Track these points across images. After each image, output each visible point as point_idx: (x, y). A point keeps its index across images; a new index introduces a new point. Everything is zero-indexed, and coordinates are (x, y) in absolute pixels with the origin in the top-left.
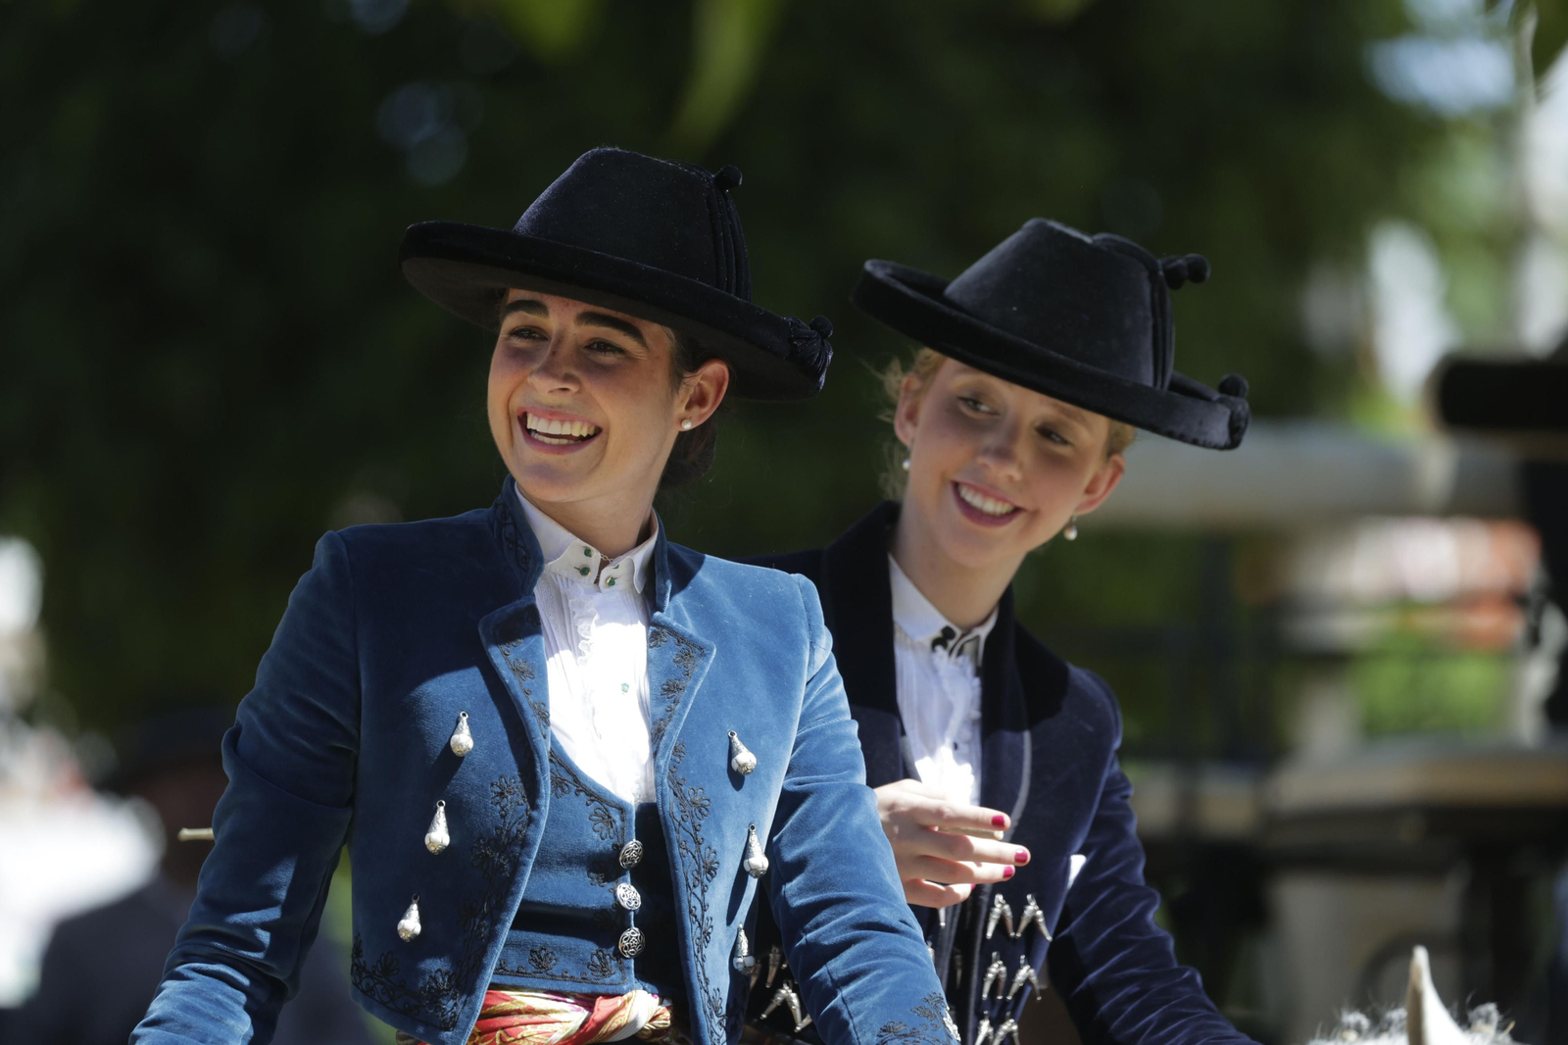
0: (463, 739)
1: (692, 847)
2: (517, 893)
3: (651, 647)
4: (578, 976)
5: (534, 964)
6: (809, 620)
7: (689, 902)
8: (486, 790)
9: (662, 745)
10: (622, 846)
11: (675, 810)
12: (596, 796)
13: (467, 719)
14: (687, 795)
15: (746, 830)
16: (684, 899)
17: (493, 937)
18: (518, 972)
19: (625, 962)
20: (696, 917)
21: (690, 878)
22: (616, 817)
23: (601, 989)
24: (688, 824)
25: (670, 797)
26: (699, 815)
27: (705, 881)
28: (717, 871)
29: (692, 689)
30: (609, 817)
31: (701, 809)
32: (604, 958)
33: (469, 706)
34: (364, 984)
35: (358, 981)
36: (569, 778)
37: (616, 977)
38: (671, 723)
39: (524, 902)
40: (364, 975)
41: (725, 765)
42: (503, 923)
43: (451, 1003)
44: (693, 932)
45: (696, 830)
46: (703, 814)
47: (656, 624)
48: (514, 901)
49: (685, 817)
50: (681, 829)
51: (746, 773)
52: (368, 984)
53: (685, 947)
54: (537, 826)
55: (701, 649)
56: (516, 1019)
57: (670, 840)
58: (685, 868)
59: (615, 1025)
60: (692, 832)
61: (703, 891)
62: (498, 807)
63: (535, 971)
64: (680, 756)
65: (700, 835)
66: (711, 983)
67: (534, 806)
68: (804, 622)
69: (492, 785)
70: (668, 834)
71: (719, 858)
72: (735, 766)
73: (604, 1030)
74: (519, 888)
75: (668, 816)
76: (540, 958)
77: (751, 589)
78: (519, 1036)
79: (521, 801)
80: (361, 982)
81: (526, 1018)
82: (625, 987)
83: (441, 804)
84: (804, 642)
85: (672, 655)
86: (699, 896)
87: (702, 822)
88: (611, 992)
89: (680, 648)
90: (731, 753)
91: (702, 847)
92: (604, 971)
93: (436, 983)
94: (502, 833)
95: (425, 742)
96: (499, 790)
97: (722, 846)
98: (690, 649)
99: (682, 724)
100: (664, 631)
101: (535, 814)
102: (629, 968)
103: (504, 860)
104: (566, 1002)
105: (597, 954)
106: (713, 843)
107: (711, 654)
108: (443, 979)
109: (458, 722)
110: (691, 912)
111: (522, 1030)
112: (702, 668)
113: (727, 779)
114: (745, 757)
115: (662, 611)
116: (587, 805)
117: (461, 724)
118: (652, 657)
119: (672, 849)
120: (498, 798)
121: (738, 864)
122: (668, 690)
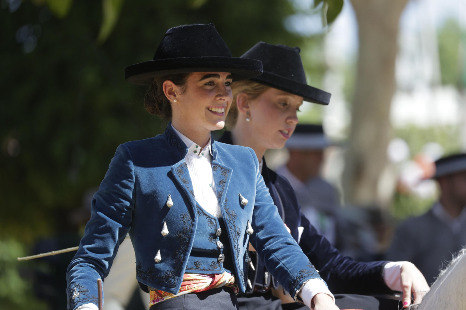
0: (170, 203)
1: (233, 228)
2: (191, 246)
3: (214, 171)
4: (208, 269)
5: (195, 266)
6: (255, 160)
7: (234, 244)
8: (179, 217)
9: (222, 199)
10: (217, 230)
11: (228, 217)
12: (208, 216)
13: (171, 197)
14: (230, 213)
15: (247, 222)
16: (233, 243)
17: (184, 259)
18: (191, 269)
19: (220, 264)
20: (236, 248)
21: (233, 236)
22: (214, 222)
23: (215, 273)
24: (232, 221)
25: (226, 214)
26: (234, 218)
27: (238, 238)
28: (241, 234)
29: (228, 182)
30: (212, 222)
31: (235, 217)
32: (214, 263)
33: (171, 193)
34: (143, 276)
35: (140, 276)
36: (202, 212)
37: (218, 269)
38: (223, 192)
39: (193, 248)
40: (143, 273)
41: (238, 203)
42: (187, 255)
43: (173, 280)
44: (236, 252)
45: (234, 223)
46: (235, 218)
47: (215, 164)
48: (190, 249)
49: (231, 219)
50: (230, 223)
51: (245, 205)
52: (144, 276)
53: (234, 257)
54: (195, 226)
55: (228, 170)
56: (191, 282)
57: (227, 226)
58: (232, 234)
59: (220, 283)
60: (233, 224)
61: (237, 241)
62: (183, 222)
63: (195, 268)
64: (226, 202)
65: (235, 224)
66: (240, 267)
67: (194, 221)
68: (253, 160)
69: (180, 215)
70: (226, 225)
71: (241, 231)
72: (242, 204)
73: (217, 284)
74: (191, 245)
75: (226, 220)
76: (197, 264)
77: (237, 152)
78: (193, 287)
79: (189, 220)
80: (141, 276)
81: (194, 282)
82: (222, 271)
83: (165, 222)
84: (254, 166)
85: (220, 173)
86: (236, 242)
87: (235, 220)
88: (218, 273)
89: (222, 170)
90: (240, 200)
91: (236, 227)
92: (215, 267)
93: (167, 274)
94: (184, 229)
95: (159, 204)
96: (183, 217)
97: (241, 227)
98: (225, 171)
99: (226, 192)
100: (217, 166)
101: (194, 223)
102: (221, 266)
103: (186, 237)
104: (205, 276)
105: (212, 262)
106: (239, 226)
107: (231, 171)
108: (169, 273)
109: (168, 197)
110: (235, 247)
111: (193, 285)
112: (230, 176)
113: (240, 207)
114: (245, 201)
115: (215, 160)
116: (206, 219)
117: (169, 198)
118: (214, 174)
119: (228, 229)
120: (182, 219)
121: (245, 231)
122: (221, 183)
